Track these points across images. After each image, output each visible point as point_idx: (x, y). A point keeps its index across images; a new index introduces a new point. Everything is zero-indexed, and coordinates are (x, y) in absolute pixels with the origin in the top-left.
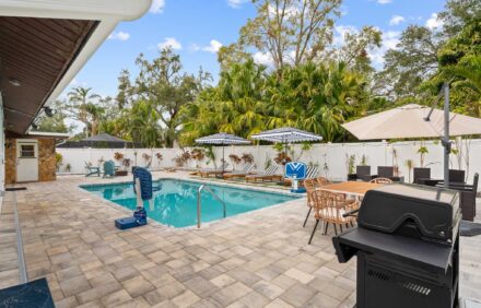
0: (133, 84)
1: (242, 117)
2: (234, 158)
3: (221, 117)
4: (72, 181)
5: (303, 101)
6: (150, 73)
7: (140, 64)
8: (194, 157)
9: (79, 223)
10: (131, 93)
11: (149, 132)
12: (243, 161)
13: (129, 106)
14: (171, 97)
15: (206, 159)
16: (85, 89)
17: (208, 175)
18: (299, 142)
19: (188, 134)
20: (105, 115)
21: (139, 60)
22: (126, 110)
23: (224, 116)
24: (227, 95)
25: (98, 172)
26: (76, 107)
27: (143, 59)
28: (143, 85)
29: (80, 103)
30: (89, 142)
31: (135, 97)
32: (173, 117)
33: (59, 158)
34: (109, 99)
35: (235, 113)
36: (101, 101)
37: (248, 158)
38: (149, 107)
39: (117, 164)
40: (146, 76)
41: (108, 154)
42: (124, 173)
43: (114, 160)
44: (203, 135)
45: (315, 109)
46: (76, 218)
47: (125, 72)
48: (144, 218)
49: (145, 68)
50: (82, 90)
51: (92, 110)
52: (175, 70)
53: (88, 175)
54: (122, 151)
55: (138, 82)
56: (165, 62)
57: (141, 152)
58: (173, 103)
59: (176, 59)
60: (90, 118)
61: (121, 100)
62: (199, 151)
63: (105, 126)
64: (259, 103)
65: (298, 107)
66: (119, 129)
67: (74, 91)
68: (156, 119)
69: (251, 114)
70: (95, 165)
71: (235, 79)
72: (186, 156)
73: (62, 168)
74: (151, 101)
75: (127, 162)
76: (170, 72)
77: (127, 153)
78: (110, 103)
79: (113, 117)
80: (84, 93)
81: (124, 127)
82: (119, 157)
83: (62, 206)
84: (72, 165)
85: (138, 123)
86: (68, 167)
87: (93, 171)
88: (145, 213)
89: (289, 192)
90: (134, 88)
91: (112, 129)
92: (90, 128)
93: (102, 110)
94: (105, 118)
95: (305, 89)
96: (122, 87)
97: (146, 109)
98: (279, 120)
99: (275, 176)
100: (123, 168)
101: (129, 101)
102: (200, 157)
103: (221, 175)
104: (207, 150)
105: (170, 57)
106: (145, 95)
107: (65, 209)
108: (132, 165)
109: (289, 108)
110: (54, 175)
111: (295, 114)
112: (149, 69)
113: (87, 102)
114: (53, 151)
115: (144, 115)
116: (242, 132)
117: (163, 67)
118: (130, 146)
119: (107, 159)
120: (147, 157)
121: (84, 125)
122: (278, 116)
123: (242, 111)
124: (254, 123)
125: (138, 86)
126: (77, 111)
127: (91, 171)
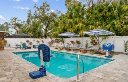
0: (33, 15)
1: (77, 26)
2: (72, 42)
3: (68, 25)
4: (10, 50)
5: (104, 18)
6: (39, 11)
7: (35, 8)
8: (56, 42)
9: (11, 72)
10: (32, 18)
11: (38, 33)
12: (76, 44)
13: (31, 23)
14: (46, 20)
15: (60, 43)
16: (16, 18)
17: (63, 49)
18: (101, 36)
19: (54, 33)
20: (23, 27)
21: (35, 6)
22: (30, 25)
23: (69, 26)
24: (71, 17)
25: (20, 47)
26: (13, 24)
27: (36, 6)
28: (36, 16)
29: (14, 23)
30: (17, 36)
31: (33, 20)
32: (47, 27)
33: (6, 42)
34: (24, 22)
35: (74, 24)
36: (21, 22)
37: (78, 42)
38: (39, 23)
39: (27, 44)
40: (37, 12)
41: (24, 40)
42: (30, 48)
43: (26, 43)
44: (60, 33)
45: (110, 21)
46: (9, 70)
47: (30, 11)
48: (45, 72)
49: (37, 9)
50: (15, 18)
51: (18, 25)
52: (48, 10)
53: (16, 48)
54: (29, 39)
55: (34, 15)
56: (44, 7)
57: (36, 40)
58: (47, 22)
59: (48, 6)
60: (17, 28)
61: (28, 21)
62: (58, 40)
63: (23, 31)
64: (83, 20)
65: (102, 21)
66: (28, 32)
67: (12, 19)
68: (41, 28)
69: (80, 24)
70: (19, 44)
71: (74, 10)
72: (53, 42)
73: (7, 45)
74: (39, 21)
75: (31, 43)
76: (46, 11)
77: (31, 40)
78: (24, 23)
79: (25, 28)
80: (16, 19)
81: (29, 31)
82: (28, 41)
83: (4, 62)
84: (11, 44)
85: (35, 29)
86: (9, 45)
87: (18, 46)
88: (45, 69)
89: (104, 57)
90: (33, 17)
91: (25, 32)
92: (17, 32)
93: (21, 25)
94: (23, 28)
95: (106, 13)
96: (29, 16)
97: (37, 24)
98: (93, 26)
99: (92, 50)
100: (29, 46)
101: (31, 22)
102: (58, 42)
103: (69, 49)
104: (61, 39)
105: (46, 5)
106: (37, 19)
107: (5, 64)
108: (33, 45)
109: (98, 21)
110: (4, 48)
111: (100, 24)
112: (39, 10)
113: (16, 22)
114: (3, 39)
115: (37, 26)
116: (77, 31)
117: (43, 9)
118: (32, 37)
119: (23, 42)
120: (38, 42)
121: (16, 31)
122: (93, 25)
123: (76, 23)
124: (82, 28)
125: (34, 16)
126: (13, 26)
127: (18, 47)
